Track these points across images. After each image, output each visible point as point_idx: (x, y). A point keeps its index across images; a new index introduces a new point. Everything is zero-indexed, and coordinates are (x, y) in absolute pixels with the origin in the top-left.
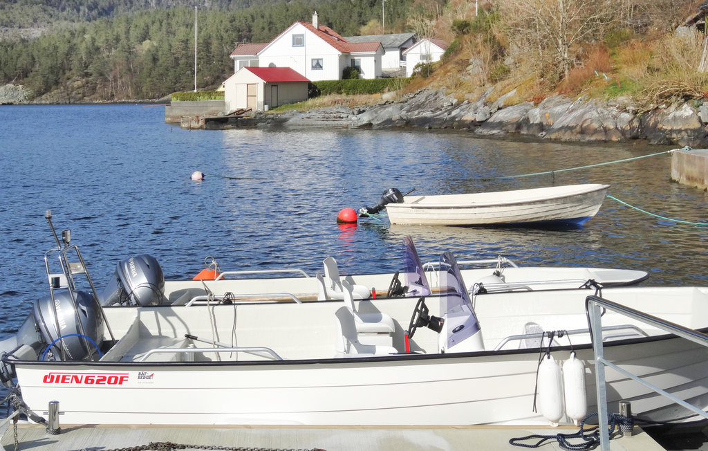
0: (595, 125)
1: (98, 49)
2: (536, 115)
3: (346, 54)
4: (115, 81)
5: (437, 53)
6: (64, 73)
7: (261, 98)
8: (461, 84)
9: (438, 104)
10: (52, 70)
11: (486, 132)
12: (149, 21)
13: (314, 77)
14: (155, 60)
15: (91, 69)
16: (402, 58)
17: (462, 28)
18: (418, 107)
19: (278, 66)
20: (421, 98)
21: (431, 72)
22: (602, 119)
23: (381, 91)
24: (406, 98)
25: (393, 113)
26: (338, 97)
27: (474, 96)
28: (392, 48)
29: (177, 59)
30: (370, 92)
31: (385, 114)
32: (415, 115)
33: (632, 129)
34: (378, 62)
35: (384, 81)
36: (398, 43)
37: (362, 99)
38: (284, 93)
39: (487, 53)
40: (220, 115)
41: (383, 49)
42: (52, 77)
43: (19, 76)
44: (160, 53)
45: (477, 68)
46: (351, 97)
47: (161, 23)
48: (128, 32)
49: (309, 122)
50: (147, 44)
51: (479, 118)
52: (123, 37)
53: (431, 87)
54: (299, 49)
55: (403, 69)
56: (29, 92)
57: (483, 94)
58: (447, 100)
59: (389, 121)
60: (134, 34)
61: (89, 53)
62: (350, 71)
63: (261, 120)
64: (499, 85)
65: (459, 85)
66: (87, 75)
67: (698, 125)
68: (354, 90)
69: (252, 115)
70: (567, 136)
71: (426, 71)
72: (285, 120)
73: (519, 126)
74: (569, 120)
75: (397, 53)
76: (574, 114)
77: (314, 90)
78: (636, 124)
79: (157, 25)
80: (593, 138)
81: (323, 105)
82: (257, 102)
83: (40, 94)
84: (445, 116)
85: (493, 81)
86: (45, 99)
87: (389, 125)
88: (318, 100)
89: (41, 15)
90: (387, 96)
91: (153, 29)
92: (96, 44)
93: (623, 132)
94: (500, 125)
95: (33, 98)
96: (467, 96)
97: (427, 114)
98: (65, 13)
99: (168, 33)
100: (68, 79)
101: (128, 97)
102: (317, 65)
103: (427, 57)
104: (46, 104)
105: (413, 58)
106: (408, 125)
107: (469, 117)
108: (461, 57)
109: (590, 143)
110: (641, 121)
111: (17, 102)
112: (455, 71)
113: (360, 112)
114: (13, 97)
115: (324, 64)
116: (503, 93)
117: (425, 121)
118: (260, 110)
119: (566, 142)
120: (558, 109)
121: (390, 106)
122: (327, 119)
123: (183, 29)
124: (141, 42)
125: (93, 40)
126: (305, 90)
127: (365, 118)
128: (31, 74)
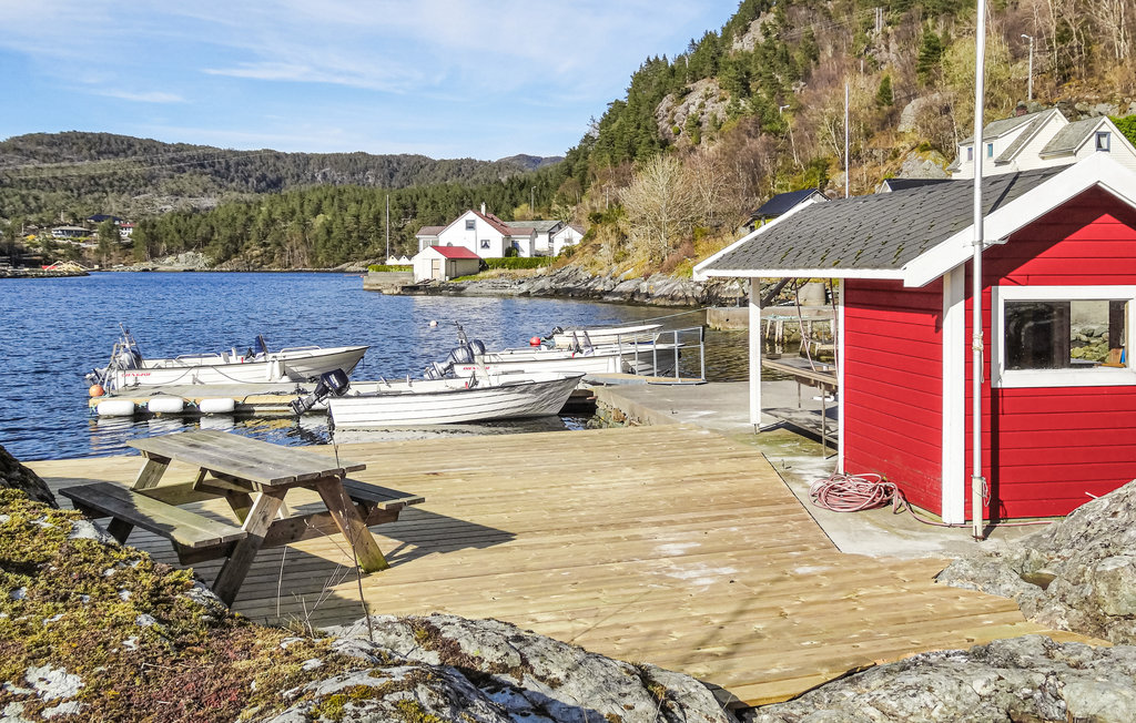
0: (680, 294)
1: (274, 221)
2: (644, 287)
3: (508, 236)
4: (292, 251)
5: (577, 238)
6: (243, 243)
7: (443, 272)
8: (595, 263)
9: (578, 278)
10: (232, 239)
11: (610, 299)
12: (322, 196)
13: (484, 254)
14: (329, 232)
15: (268, 240)
16: (550, 240)
17: (596, 218)
18: (563, 279)
19: (454, 245)
20: (566, 273)
21: (573, 253)
22: (684, 291)
23: (536, 267)
24: (554, 272)
25: (545, 284)
26: (502, 271)
27: (604, 272)
28: (543, 232)
29: (349, 232)
30: (527, 268)
31: (539, 285)
32: (561, 286)
33: (703, 297)
34: (532, 243)
35: (538, 259)
36: (547, 229)
37: (521, 272)
38: (461, 267)
39: (614, 240)
40: (409, 284)
41: (536, 233)
42: (232, 246)
43: (199, 245)
44: (334, 226)
45: (606, 252)
46: (512, 271)
47: (333, 198)
48: (302, 205)
49: (480, 290)
50: (320, 219)
51: (607, 288)
52: (298, 209)
53: (573, 264)
54: (471, 232)
55: (551, 249)
56: (208, 260)
57: (611, 271)
58: (584, 275)
59: (542, 290)
60: (308, 209)
61: (267, 225)
62: (511, 251)
63: (444, 288)
64: (621, 265)
65: (593, 264)
66: (265, 245)
67: (742, 295)
68: (514, 265)
69: (437, 284)
70: (662, 303)
71: (570, 252)
72: (463, 288)
73: (633, 294)
74: (664, 291)
75: (547, 236)
76: (669, 286)
77: (484, 265)
78: (705, 294)
79: (329, 199)
80: (678, 303)
81: (492, 277)
82: (440, 275)
83: (221, 261)
84: (583, 287)
85: (618, 261)
86: (226, 266)
87: (544, 294)
88: (487, 273)
89: (211, 185)
90: (541, 271)
91: (326, 204)
92: (273, 216)
93: (697, 299)
94: (621, 293)
95: (214, 265)
96: (599, 272)
97: (571, 285)
98: (234, 184)
99: (340, 207)
100: (248, 248)
101: (305, 266)
102: (486, 245)
103: (569, 240)
104: (226, 271)
105: (559, 243)
106: (556, 293)
107: (600, 288)
108: (595, 242)
109: (676, 307)
110: (708, 292)
111: (198, 269)
112: (590, 253)
113: (520, 283)
114: (193, 264)
115: (491, 244)
116: (623, 271)
117: (569, 290)
118: (443, 280)
119: (660, 306)
120: (659, 283)
121: (542, 277)
122: (495, 288)
123: (353, 204)
124: (315, 216)
125: (270, 213)
126: (476, 265)
127: (524, 288)
128: (211, 243)
